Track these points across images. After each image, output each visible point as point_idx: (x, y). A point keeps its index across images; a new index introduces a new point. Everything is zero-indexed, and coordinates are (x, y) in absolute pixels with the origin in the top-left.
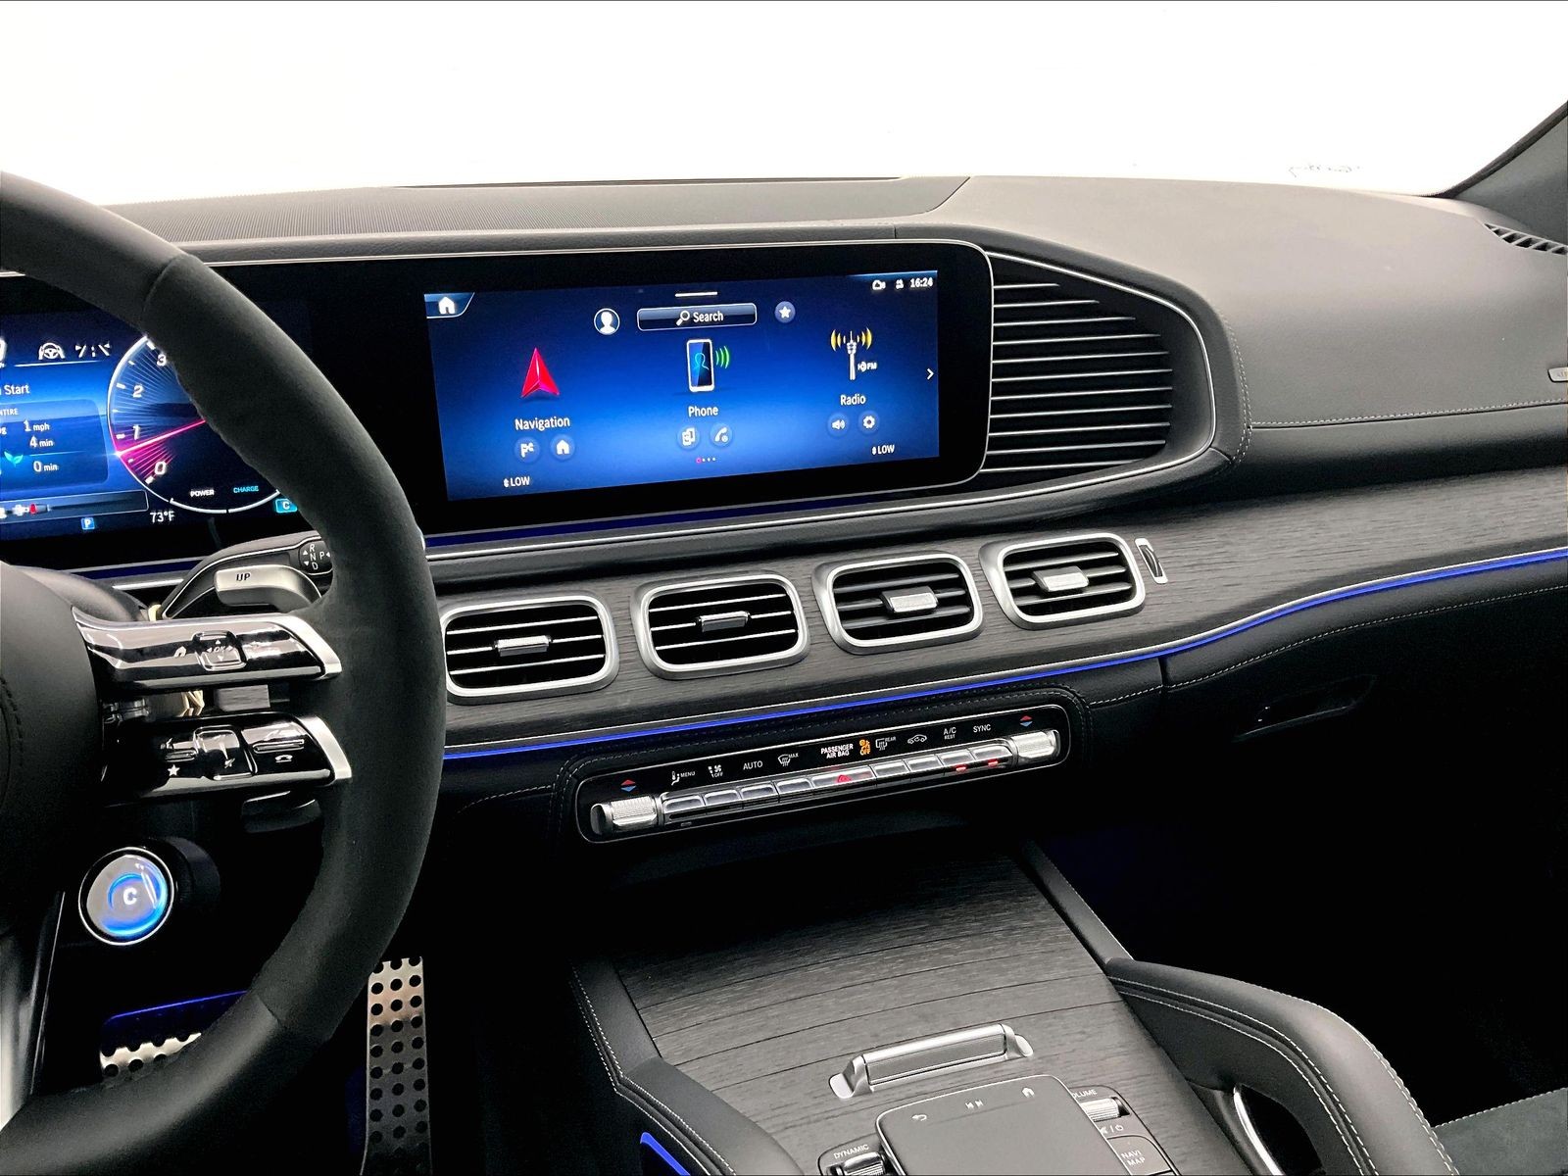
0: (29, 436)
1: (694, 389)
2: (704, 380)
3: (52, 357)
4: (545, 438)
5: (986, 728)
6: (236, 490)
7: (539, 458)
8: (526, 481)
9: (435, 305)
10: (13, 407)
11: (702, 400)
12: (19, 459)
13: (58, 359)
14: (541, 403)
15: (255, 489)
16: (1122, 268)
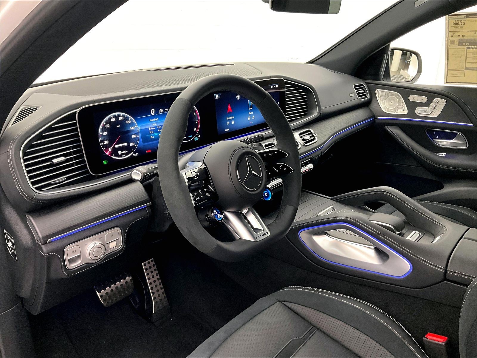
0: (158, 129)
1: (250, 109)
2: (251, 107)
3: (161, 112)
4: (230, 121)
5: (304, 164)
6: (189, 137)
7: (230, 125)
8: (228, 130)
9: (216, 96)
10: (156, 123)
11: (251, 111)
12: (157, 134)
13: (162, 112)
14: (230, 114)
15: (192, 136)
16: (301, 82)
